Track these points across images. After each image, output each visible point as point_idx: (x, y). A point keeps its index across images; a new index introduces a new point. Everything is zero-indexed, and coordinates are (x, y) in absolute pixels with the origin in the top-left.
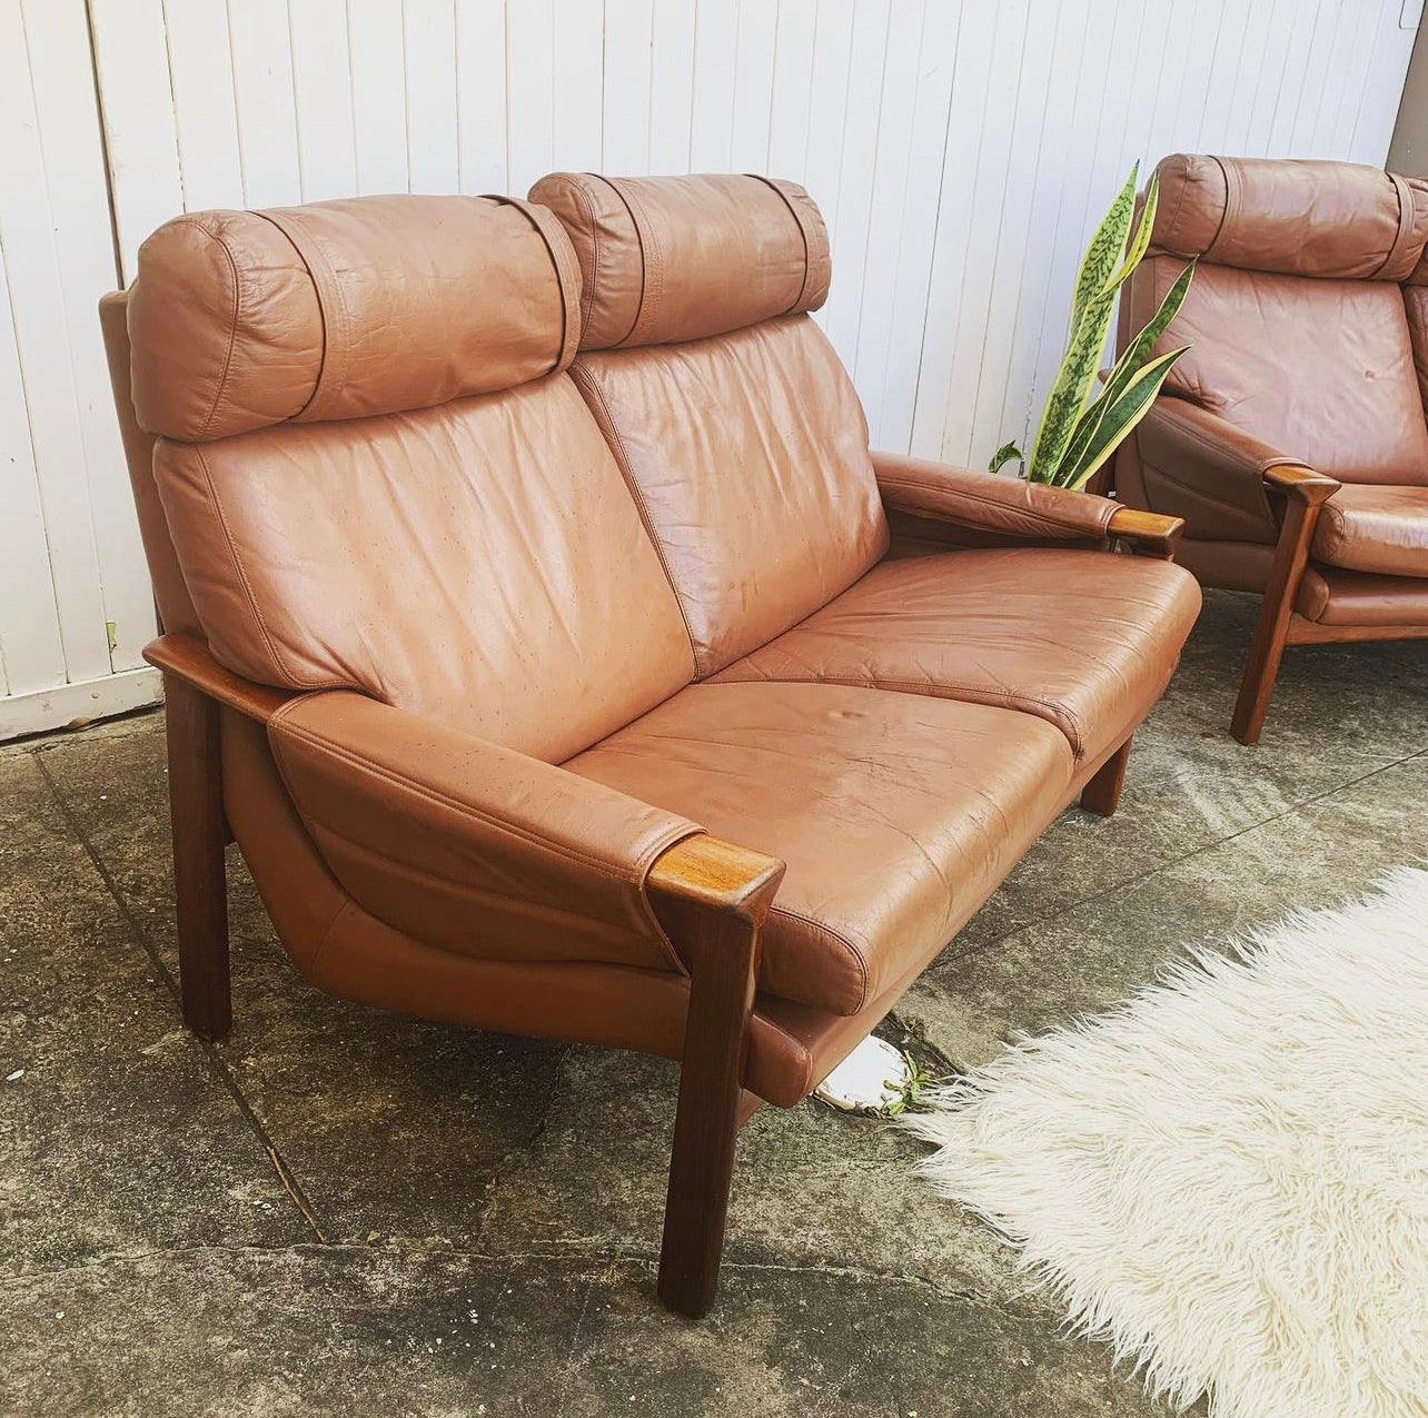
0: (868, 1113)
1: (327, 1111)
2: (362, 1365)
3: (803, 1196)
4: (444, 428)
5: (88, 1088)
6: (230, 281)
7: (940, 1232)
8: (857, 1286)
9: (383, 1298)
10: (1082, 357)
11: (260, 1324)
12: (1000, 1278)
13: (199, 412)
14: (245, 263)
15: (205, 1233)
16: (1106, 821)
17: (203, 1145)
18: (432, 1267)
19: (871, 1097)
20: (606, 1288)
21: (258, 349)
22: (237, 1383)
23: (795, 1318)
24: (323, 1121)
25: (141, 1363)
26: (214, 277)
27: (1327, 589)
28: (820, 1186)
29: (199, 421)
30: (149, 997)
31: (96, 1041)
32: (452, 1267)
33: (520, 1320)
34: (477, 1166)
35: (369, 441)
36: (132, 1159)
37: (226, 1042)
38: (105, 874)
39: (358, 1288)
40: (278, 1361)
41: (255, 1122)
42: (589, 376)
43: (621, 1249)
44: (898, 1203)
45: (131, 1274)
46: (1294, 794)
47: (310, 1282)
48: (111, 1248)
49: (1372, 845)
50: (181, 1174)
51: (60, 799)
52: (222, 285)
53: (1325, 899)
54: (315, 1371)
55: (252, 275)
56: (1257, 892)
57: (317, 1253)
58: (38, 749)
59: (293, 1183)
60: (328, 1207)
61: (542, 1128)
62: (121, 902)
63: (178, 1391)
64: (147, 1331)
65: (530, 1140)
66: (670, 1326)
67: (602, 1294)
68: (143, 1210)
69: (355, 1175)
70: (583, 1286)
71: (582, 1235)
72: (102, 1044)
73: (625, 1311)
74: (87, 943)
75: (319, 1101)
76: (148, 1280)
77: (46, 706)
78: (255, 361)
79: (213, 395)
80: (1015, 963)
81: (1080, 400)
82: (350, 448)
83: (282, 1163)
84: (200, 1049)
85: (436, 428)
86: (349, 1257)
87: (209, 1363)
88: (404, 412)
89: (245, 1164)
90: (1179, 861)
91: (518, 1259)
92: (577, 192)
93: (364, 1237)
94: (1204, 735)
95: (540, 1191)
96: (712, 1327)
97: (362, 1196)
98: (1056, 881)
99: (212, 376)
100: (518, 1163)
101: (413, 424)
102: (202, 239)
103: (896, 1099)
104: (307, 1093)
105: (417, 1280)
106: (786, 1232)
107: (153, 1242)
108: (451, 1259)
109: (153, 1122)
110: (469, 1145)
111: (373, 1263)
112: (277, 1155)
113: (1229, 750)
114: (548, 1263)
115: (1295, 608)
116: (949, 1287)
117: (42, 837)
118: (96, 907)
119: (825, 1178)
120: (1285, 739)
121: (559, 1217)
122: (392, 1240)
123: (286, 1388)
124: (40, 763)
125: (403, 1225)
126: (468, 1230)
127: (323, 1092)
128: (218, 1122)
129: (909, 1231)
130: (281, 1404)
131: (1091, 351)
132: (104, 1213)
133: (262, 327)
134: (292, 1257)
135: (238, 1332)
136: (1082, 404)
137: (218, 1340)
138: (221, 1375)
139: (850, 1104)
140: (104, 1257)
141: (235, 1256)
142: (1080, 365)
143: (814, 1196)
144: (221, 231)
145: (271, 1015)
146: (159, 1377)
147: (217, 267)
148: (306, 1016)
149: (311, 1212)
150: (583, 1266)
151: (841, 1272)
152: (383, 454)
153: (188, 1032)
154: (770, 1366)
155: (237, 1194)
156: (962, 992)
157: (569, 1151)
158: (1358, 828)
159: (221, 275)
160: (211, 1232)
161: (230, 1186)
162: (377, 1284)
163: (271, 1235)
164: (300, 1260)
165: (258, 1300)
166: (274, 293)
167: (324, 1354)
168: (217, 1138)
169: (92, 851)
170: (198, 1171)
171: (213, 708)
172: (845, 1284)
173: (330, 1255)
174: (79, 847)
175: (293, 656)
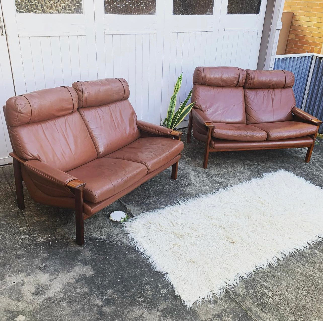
0: (118, 222)
1: (36, 219)
2: (34, 249)
3: (103, 232)
4: (54, 122)
5: (3, 215)
6: (17, 106)
7: (121, 237)
8: (106, 243)
9: (39, 242)
10: (172, 105)
11: (21, 244)
12: (128, 243)
13: (14, 123)
14: (19, 104)
15: (16, 233)
16: (175, 180)
17: (18, 223)
18: (47, 238)
19: (118, 220)
20: (70, 242)
21: (22, 115)
22: (17, 250)
23: (96, 246)
24: (36, 220)
25: (5, 247)
26: (15, 106)
27: (214, 143)
28: (106, 231)
29: (14, 124)
30: (14, 204)
31: (5, 209)
32: (49, 239)
33: (57, 245)
34: (56, 227)
35: (41, 124)
36: (8, 224)
37: (24, 210)
38: (10, 187)
39: (36, 241)
40: (23, 248)
41: (26, 220)
42: (81, 112)
43: (74, 237)
44: (117, 233)
45: (5, 237)
46: (209, 177)
47: (29, 239)
48: (3, 234)
49: (217, 185)
50: (14, 226)
51: (5, 175)
52: (16, 107)
53: (205, 193)
54: (27, 249)
55: (20, 105)
56: (194, 192)
57: (31, 236)
58: (3, 167)
59: (29, 228)
60: (34, 231)
61: (67, 222)
62: (12, 191)
63: (9, 250)
64: (6, 244)
65: (65, 224)
66: (78, 246)
67: (69, 242)
68: (8, 230)
69: (38, 227)
70: (67, 241)
71: (69, 235)
72: (6, 210)
73: (72, 244)
74: (6, 196)
75: (36, 218)
76: (7, 238)
77: (5, 161)
78: (21, 116)
79: (16, 121)
80: (149, 201)
81: (173, 112)
82: (38, 126)
83: (29, 226)
84: (20, 211)
85: (53, 122)
86: (35, 237)
87: (14, 247)
88: (48, 120)
89: (23, 225)
90: (183, 187)
91: (59, 238)
92: (78, 85)
93: (38, 235)
94: (198, 167)
95: (64, 230)
96: (83, 247)
97: (39, 230)
98: (162, 190)
99: (15, 118)
100: (62, 226)
101: (49, 122)
102: (13, 100)
103: (123, 220)
104: (34, 217)
105: (44, 240)
106: (99, 236)
107: (9, 234)
108: (49, 238)
109: (11, 220)
110: (56, 224)
111: (38, 238)
112: (28, 224)
113: (201, 169)
114: (62, 238)
115: (210, 146)
116: (120, 243)
117: (1, 181)
118: (8, 191)
119: (107, 230)
120: (212, 168)
121: (66, 233)
122: (42, 235)
123: (23, 251)
124: (3, 170)
125: (44, 233)
126: (53, 234)
127: (36, 217)
128: (21, 220)
129: (117, 237)
130: (22, 252)
131: (173, 104)
132: (3, 230)
133: (22, 112)
134: (27, 236)
135: (18, 244)
136: (174, 112)
137: (16, 245)
138: (15, 249)
139: (115, 220)
140: (2, 235)
141: (19, 236)
142: (172, 106)
143: (105, 232)
144: (16, 100)
145: (31, 207)
146: (7, 249)
147: (15, 104)
148: (36, 207)
149: (31, 232)
150: (67, 239)
151: (105, 241)
152: (43, 126)
153: (18, 209)
154: (90, 251)
155: (21, 229)
156: (139, 206)
157: (70, 225)
158: (217, 182)
159: (16, 106)
160: (17, 233)
161: (21, 228)
162: (39, 240)
163: (25, 234)
164: (28, 237)
165: (22, 241)
166: (23, 108)
167: (29, 247)
168: (20, 222)
169: (9, 183)
170: (16, 226)
171: (19, 163)
172: (105, 243)
173: (33, 236)
174: (7, 182)
175: (26, 155)
